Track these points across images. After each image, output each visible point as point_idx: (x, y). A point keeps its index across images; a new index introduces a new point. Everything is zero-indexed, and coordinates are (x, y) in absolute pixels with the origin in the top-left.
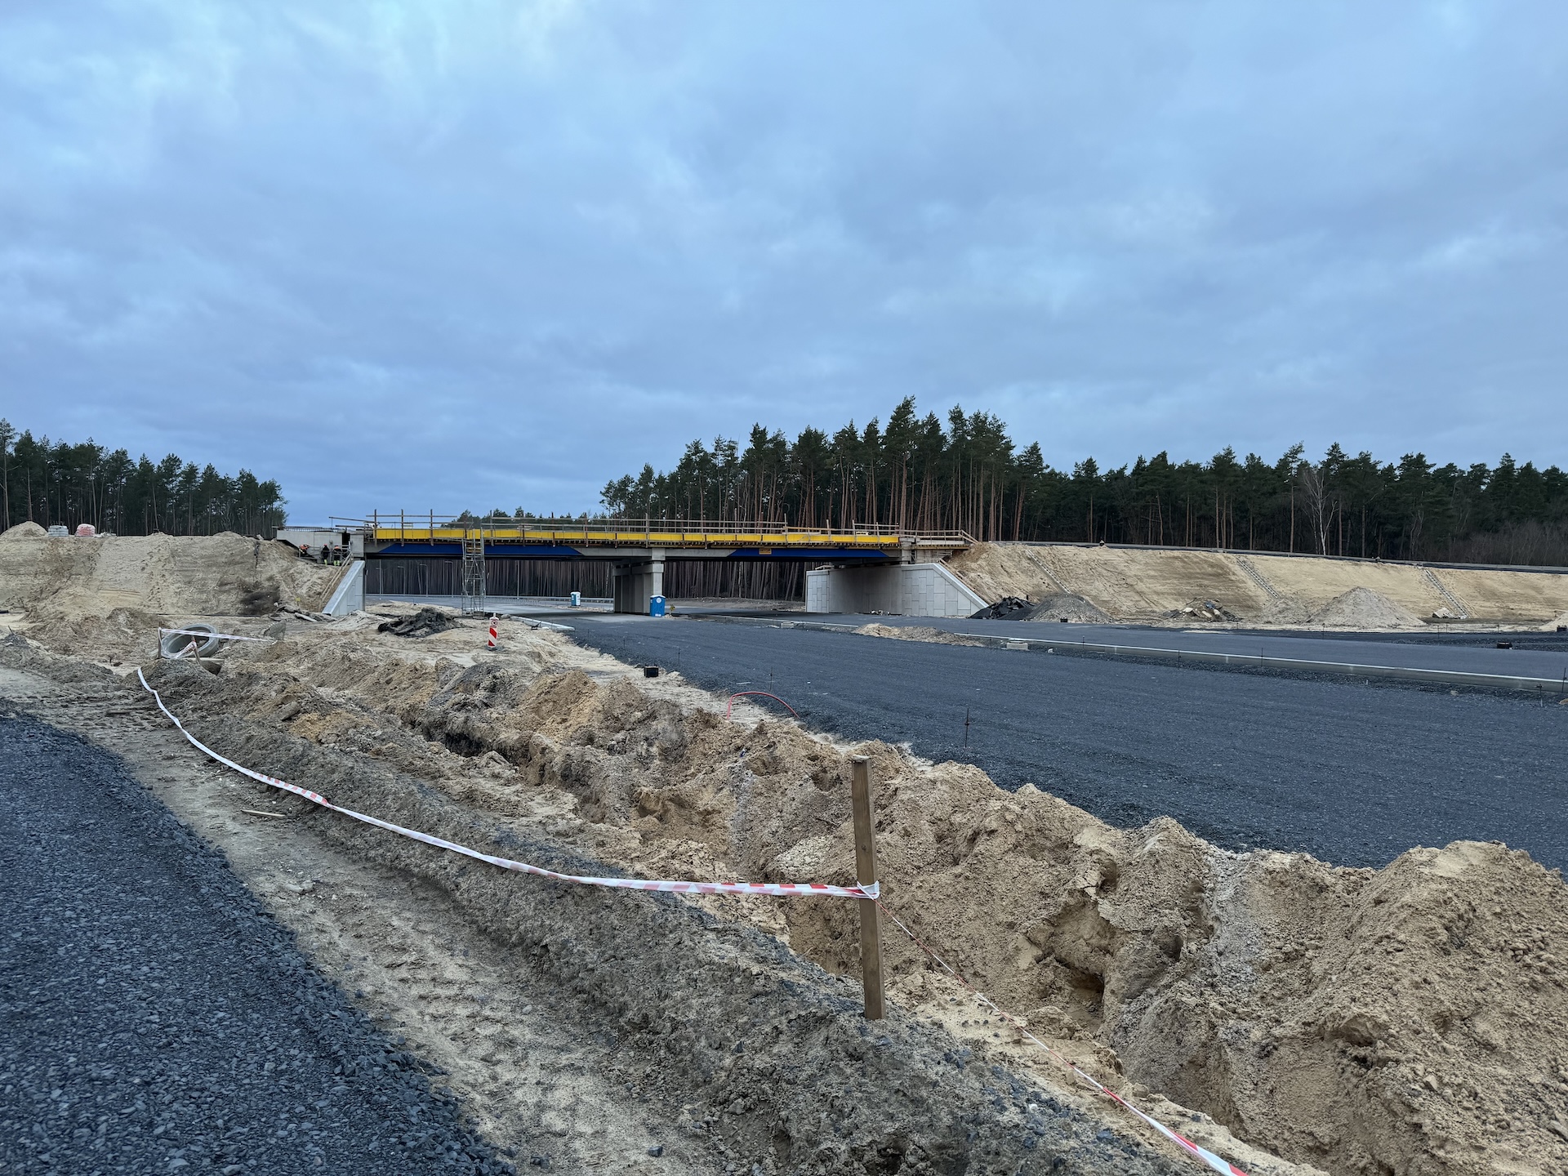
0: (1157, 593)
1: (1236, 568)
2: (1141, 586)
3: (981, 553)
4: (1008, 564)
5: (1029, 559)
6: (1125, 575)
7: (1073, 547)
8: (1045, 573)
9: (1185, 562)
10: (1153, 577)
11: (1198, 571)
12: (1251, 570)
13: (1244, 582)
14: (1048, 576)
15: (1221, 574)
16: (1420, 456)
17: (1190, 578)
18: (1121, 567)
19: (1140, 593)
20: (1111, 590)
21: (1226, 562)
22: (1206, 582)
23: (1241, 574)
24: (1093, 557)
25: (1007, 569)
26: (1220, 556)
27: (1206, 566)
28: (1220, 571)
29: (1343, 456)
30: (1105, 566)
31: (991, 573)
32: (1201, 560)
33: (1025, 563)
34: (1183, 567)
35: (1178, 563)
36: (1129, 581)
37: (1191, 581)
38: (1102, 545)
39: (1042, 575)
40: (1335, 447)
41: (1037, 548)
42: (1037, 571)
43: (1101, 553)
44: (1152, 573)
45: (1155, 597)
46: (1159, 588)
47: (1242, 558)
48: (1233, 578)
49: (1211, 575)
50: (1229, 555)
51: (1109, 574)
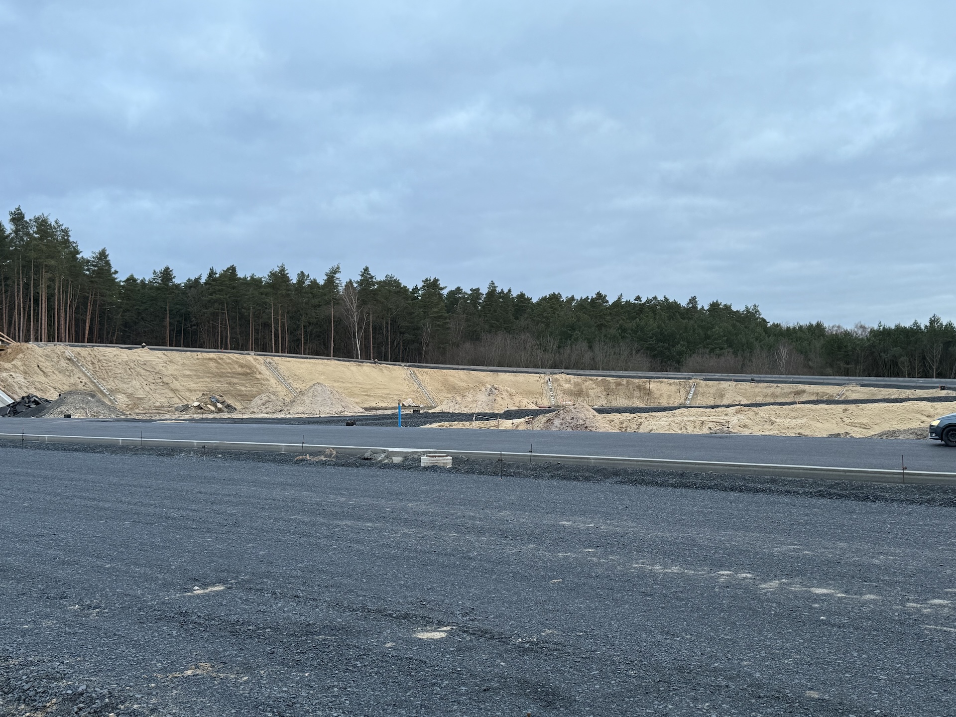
0: (190, 391)
1: (262, 368)
2: (176, 385)
3: (17, 354)
4: (45, 364)
5: (69, 360)
6: (161, 374)
7: (114, 349)
8: (83, 373)
9: (219, 363)
10: (188, 376)
11: (229, 371)
12: (275, 369)
13: (267, 380)
14: (86, 375)
15: (249, 374)
16: (436, 281)
17: (221, 377)
18: (159, 367)
19: (174, 391)
20: (147, 388)
21: (254, 363)
22: (235, 381)
23: (266, 373)
24: (134, 358)
25: (44, 369)
26: (251, 358)
27: (236, 367)
28: (248, 371)
29: (372, 277)
30: (144, 367)
31: (26, 373)
32: (234, 361)
33: (63, 363)
34: (216, 367)
35: (212, 365)
36: (165, 380)
37: (222, 380)
38: (143, 347)
39: (80, 375)
40: (366, 270)
41: (78, 349)
42: (76, 370)
43: (141, 355)
44: (188, 372)
45: (188, 394)
46: (193, 386)
47: (269, 359)
48: (259, 376)
49: (240, 374)
50: (258, 357)
51: (148, 373)
